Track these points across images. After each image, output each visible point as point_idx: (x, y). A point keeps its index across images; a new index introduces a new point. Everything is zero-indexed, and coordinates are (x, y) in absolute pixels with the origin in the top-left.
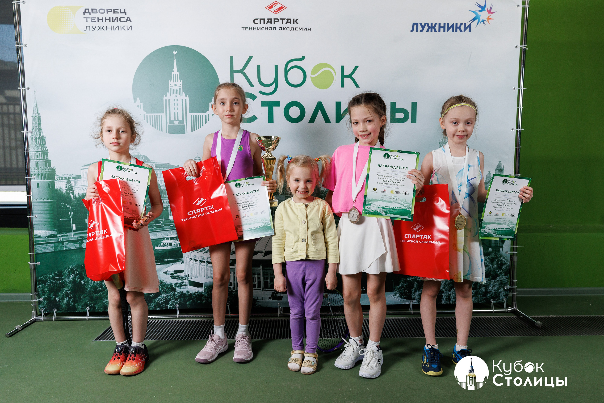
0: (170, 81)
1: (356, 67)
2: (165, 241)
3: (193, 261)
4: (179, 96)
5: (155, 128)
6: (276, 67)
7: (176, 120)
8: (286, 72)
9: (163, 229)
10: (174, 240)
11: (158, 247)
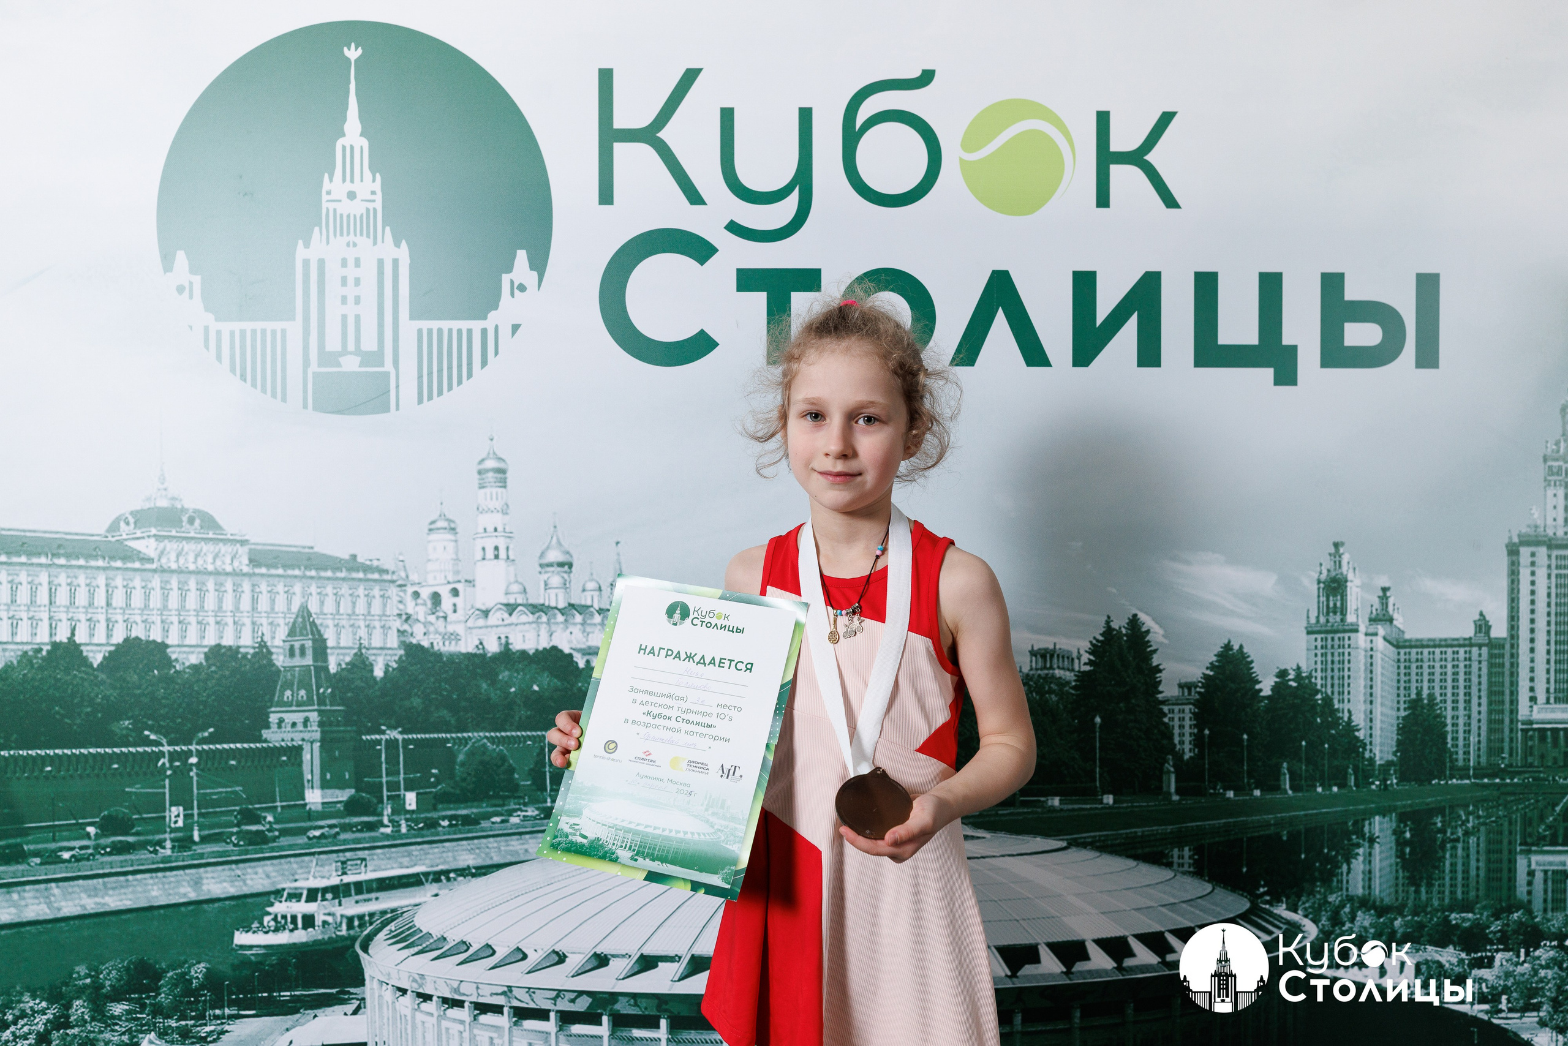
0: (326, 176)
1: (1166, 118)
2: (280, 908)
3: (408, 1000)
4: (364, 242)
5: (254, 385)
6: (805, 116)
7: (351, 353)
8: (851, 137)
9: (272, 850)
10: (324, 899)
11: (250, 934)
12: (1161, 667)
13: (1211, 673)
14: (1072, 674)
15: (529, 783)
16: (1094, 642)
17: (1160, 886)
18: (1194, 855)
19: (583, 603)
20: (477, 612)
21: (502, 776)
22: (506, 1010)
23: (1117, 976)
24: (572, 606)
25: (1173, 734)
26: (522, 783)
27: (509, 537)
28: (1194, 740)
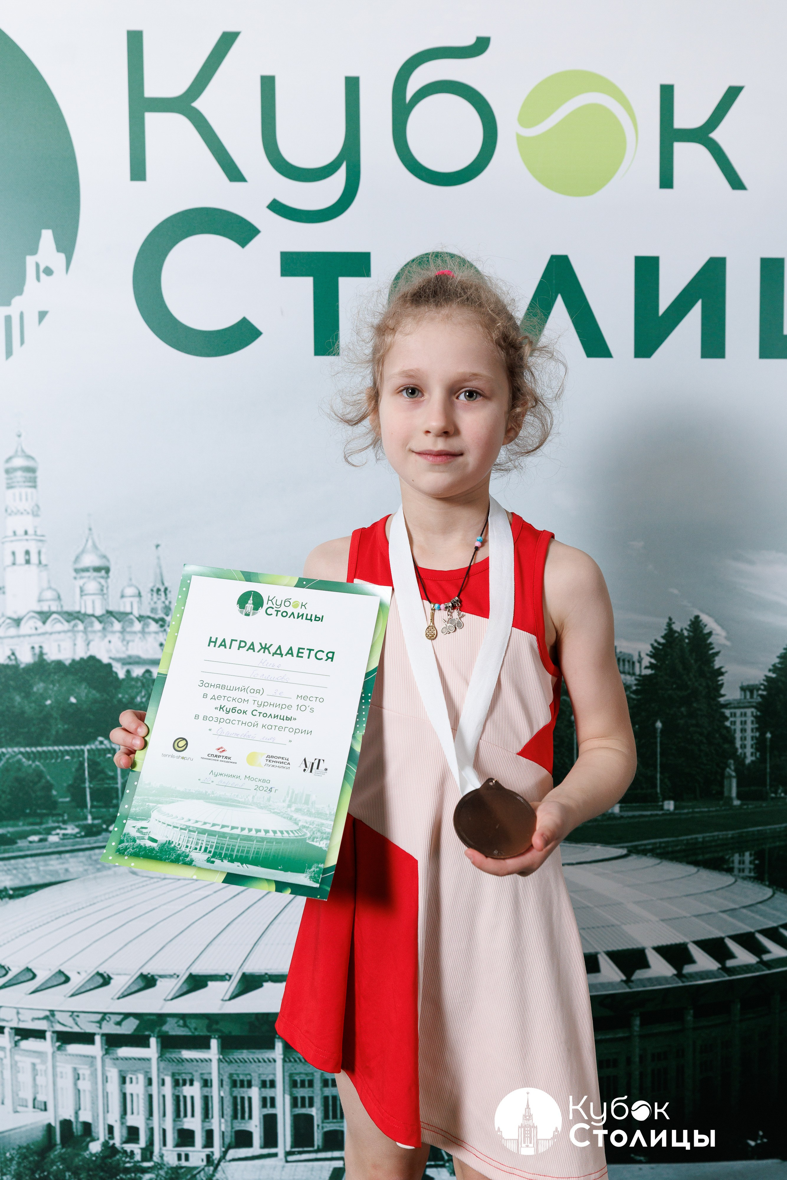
1: (732, 94)
6: (352, 86)
8: (401, 110)
12: (723, 670)
13: (774, 675)
14: (633, 678)
15: (68, 799)
16: (656, 645)
17: (720, 892)
18: (755, 859)
19: (122, 609)
20: (8, 621)
21: (39, 793)
22: (48, 1035)
23: (677, 983)
24: (110, 613)
25: (734, 738)
26: (61, 800)
27: (41, 541)
28: (756, 744)
